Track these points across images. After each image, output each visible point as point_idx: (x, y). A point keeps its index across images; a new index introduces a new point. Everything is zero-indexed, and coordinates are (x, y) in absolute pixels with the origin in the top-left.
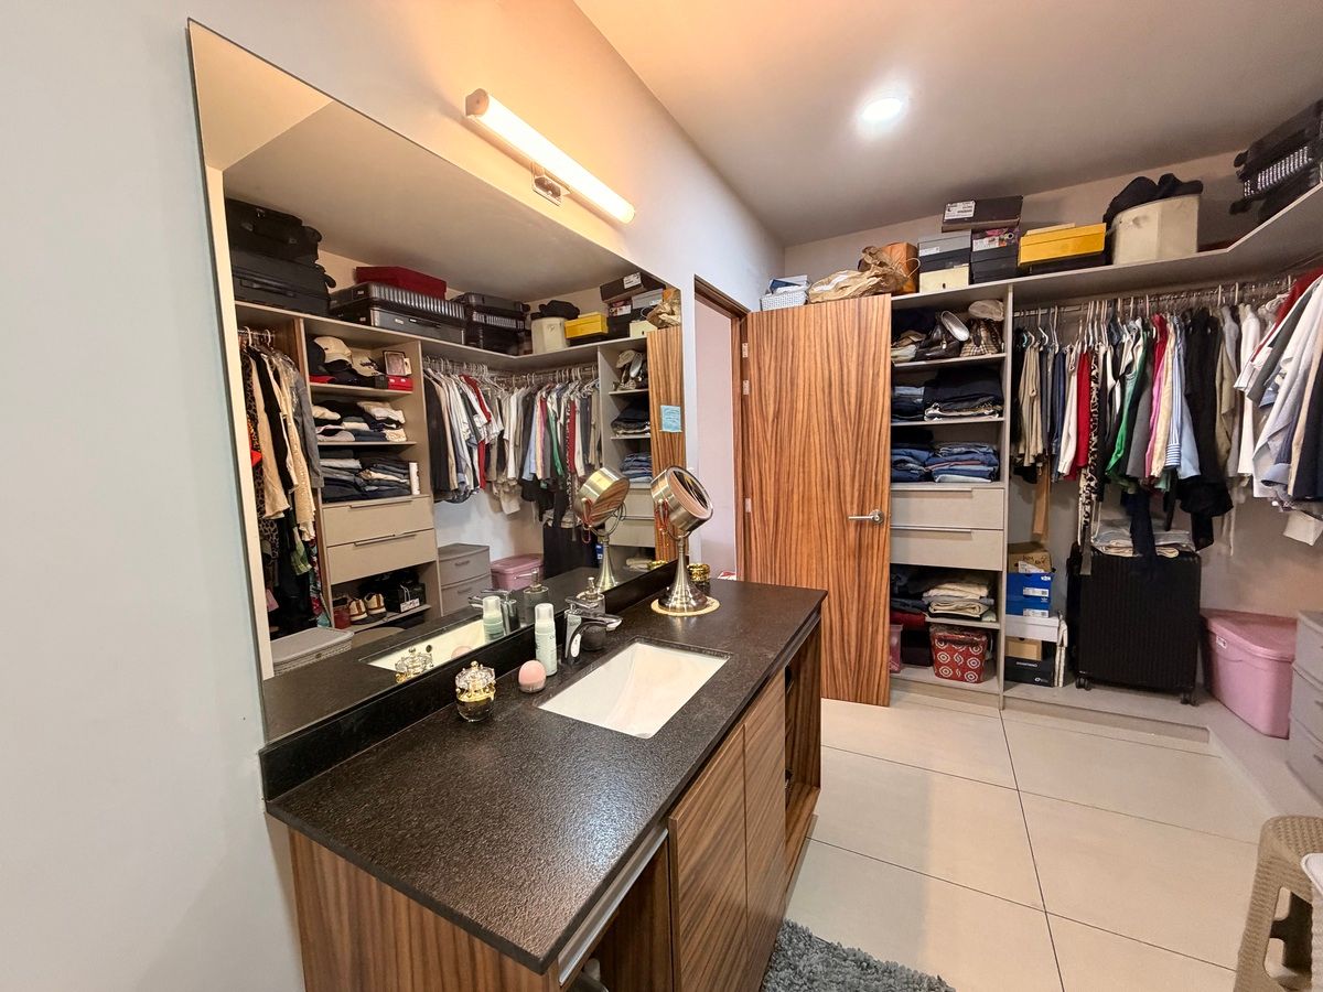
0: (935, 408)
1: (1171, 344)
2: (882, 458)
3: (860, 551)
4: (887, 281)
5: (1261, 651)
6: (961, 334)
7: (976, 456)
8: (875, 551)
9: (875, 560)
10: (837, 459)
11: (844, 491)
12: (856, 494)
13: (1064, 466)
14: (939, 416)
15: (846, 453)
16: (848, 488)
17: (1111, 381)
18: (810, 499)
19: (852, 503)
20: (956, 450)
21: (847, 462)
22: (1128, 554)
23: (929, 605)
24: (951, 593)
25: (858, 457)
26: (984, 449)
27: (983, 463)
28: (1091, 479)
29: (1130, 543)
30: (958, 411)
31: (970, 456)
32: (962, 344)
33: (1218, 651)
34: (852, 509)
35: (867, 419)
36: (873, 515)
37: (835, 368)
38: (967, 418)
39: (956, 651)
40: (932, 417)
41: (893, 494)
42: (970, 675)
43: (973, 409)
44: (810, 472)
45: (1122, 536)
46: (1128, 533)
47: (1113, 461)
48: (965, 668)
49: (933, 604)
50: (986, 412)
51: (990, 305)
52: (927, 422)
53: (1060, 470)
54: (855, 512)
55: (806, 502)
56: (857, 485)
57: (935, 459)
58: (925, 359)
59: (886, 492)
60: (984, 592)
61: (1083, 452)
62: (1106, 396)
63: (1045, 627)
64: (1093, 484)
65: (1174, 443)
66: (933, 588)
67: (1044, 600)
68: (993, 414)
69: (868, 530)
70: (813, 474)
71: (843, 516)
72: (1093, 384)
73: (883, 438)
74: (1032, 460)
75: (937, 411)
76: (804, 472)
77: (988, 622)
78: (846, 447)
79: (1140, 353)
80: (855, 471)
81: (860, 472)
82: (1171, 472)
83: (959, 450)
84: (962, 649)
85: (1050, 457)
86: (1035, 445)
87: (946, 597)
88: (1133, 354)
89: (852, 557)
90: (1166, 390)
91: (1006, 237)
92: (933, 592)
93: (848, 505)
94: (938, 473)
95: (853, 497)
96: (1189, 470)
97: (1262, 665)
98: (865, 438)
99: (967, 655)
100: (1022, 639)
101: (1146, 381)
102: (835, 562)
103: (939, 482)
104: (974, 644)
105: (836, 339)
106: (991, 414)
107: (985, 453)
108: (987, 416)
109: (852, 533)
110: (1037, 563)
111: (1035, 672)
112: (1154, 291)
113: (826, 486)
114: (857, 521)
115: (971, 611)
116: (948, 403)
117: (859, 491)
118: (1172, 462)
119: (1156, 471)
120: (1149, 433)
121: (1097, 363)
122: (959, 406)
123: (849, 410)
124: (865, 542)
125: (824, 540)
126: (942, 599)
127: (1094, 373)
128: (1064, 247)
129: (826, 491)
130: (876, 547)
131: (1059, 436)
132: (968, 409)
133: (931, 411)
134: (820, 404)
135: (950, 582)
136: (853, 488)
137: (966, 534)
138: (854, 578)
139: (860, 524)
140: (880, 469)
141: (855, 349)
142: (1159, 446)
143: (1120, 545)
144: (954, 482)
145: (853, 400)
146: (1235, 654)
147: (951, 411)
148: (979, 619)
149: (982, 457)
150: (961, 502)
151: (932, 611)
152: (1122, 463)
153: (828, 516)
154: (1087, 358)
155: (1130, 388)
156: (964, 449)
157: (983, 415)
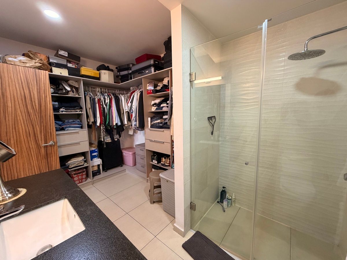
0: (63, 109)
1: (113, 100)
2: (51, 124)
3: (47, 156)
4: (44, 66)
5: (131, 153)
6: (68, 89)
7: (76, 123)
8: (53, 154)
9: (53, 157)
10: (33, 126)
11: (38, 137)
12: (43, 137)
13: (98, 124)
14: (65, 111)
15: (37, 124)
16: (39, 136)
17: (104, 106)
18: (20, 142)
19: (42, 140)
20: (70, 121)
21: (37, 126)
22: (110, 141)
23: (69, 166)
24: (74, 161)
25: (42, 124)
26: (78, 121)
27: (78, 124)
28: (104, 127)
29: (110, 139)
30: (70, 110)
31: (75, 123)
32: (68, 91)
33: (124, 155)
34: (42, 142)
35: (44, 111)
36: (51, 143)
37: (27, 92)
38: (73, 112)
39: (79, 176)
40: (63, 111)
41: (57, 135)
42: (84, 180)
43: (75, 110)
44: (19, 131)
45: (108, 138)
46: (109, 137)
47: (107, 123)
48: (82, 179)
49: (70, 166)
50: (78, 111)
51: (74, 82)
52: (61, 113)
53: (97, 125)
54: (43, 142)
55: (19, 143)
56: (43, 134)
57: (63, 124)
58: (58, 94)
59: (55, 135)
60: (83, 158)
61: (101, 121)
62: (104, 109)
63: (98, 161)
64: (104, 128)
65: (117, 119)
66: (69, 161)
67: (96, 155)
68: (80, 111)
69: (49, 148)
70: (21, 131)
71: (38, 146)
72: (101, 106)
73: (51, 118)
74: (91, 123)
75: (64, 110)
76: (16, 131)
77: (86, 165)
78: (36, 121)
79: (109, 100)
80: (41, 129)
81: (43, 129)
82: (116, 124)
83: (71, 121)
84: (81, 174)
85: (95, 122)
86: (92, 120)
87: (73, 163)
88: (108, 101)
89: (44, 159)
90: (114, 108)
91: (77, 66)
92: (69, 162)
93: (40, 141)
94: (66, 128)
95: (41, 138)
96: (119, 124)
97: (131, 155)
98: (44, 118)
99: (82, 175)
100: (93, 166)
101: (110, 106)
102: (37, 162)
103: (67, 130)
104: (84, 172)
105: (26, 82)
106: (79, 111)
107: (78, 122)
108: (79, 112)
109: (43, 151)
110: (94, 147)
111: (97, 172)
112: (108, 88)
113: (28, 136)
114: (45, 146)
115: (81, 164)
116: (67, 108)
117: (44, 136)
118: (117, 122)
119: (115, 124)
120: (112, 116)
121: (101, 101)
122: (71, 109)
123: (36, 108)
124: (49, 152)
125: (30, 156)
126: (72, 163)
127: (101, 104)
128: (91, 74)
129: (29, 138)
130: (53, 153)
131: (96, 117)
132: (73, 110)
133: (62, 110)
134: (21, 105)
135: (73, 158)
136: (41, 135)
137: (78, 143)
138: (46, 166)
139: (46, 147)
140: (52, 127)
141: (35, 86)
142: (114, 119)
143: (108, 140)
144: (71, 130)
145: (37, 105)
146: (127, 155)
147: (68, 110)
148: (83, 165)
149: (78, 123)
150: (75, 135)
151: (70, 167)
152: (109, 122)
153: (31, 146)
154: (99, 100)
155: (108, 108)
156: (72, 121)
157: (77, 111)
